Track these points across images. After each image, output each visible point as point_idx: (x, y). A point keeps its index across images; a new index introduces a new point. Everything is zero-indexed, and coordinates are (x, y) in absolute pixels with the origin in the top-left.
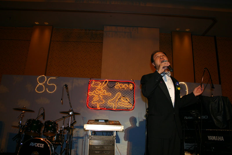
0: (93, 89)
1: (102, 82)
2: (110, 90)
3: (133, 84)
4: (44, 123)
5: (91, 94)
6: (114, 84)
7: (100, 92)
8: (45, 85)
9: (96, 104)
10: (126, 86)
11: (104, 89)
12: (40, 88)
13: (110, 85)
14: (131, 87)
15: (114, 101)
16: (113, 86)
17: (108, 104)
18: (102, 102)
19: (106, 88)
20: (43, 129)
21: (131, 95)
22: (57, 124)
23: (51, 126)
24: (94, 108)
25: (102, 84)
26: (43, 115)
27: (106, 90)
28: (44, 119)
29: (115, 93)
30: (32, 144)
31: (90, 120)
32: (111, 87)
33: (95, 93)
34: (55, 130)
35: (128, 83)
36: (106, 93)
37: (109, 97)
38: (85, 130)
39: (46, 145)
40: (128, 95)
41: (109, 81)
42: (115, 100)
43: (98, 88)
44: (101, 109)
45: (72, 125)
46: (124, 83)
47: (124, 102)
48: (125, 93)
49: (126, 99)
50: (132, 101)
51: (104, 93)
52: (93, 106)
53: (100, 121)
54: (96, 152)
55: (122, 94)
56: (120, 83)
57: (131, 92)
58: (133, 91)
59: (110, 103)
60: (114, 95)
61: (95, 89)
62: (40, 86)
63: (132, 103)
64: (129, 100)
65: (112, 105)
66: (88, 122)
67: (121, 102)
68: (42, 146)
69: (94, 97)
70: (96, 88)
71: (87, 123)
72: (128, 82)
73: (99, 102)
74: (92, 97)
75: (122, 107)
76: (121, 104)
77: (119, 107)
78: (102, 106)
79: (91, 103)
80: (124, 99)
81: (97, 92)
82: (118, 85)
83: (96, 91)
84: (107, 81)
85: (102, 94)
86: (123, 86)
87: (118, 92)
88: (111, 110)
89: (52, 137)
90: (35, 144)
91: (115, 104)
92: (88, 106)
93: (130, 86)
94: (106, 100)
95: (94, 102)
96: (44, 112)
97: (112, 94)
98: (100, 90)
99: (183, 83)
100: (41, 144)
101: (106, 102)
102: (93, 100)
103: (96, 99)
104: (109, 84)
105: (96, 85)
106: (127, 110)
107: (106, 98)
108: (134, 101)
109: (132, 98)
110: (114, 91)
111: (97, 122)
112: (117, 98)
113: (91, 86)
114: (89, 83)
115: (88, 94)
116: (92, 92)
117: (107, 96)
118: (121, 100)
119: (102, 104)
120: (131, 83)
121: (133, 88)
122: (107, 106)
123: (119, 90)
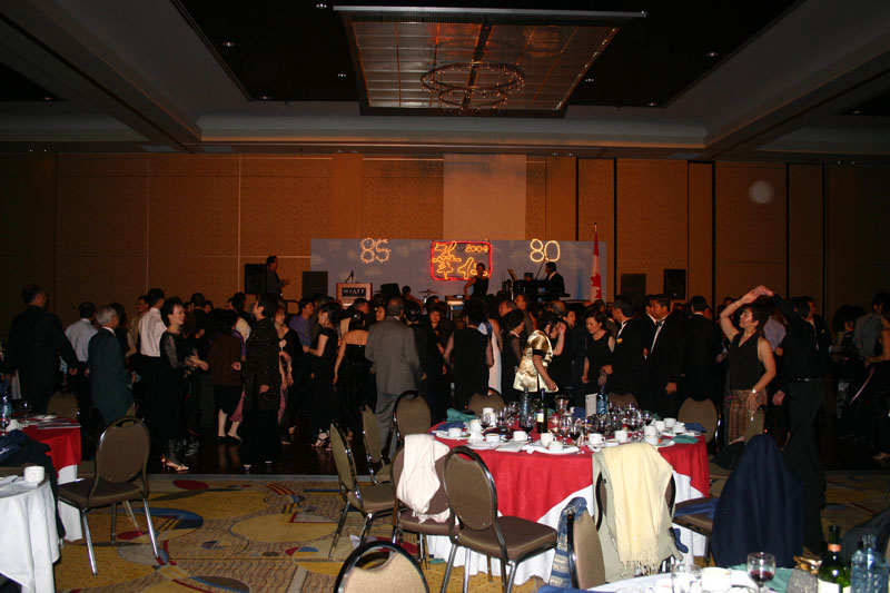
1: (447, 243)
2: (459, 255)
3: (488, 245)
5: (436, 261)
6: (465, 247)
7: (446, 258)
8: (374, 250)
9: (443, 273)
10: (479, 248)
11: (451, 253)
12: (368, 256)
13: (459, 248)
14: (486, 250)
15: (465, 269)
16: (463, 249)
17: (457, 272)
18: (450, 270)
24: (441, 277)
25: (449, 247)
27: (454, 254)
29: (466, 258)
32: (460, 251)
33: (440, 259)
35: (483, 245)
36: (455, 259)
37: (459, 264)
41: (457, 243)
42: (466, 267)
43: (444, 252)
44: (450, 279)
46: (476, 244)
48: (478, 257)
51: (452, 259)
52: (439, 275)
56: (471, 245)
57: (486, 256)
58: (488, 255)
59: (461, 272)
60: (464, 262)
62: (367, 252)
69: (440, 263)
70: (442, 253)
73: (447, 270)
74: (438, 264)
78: (450, 275)
79: (435, 272)
81: (443, 258)
82: (469, 248)
83: (441, 256)
84: (455, 243)
85: (449, 260)
86: (476, 248)
91: (466, 272)
92: (432, 275)
93: (485, 248)
94: (456, 267)
95: (439, 271)
97: (462, 259)
98: (446, 254)
99: (554, 242)
101: (455, 270)
103: (441, 267)
104: (457, 247)
105: (441, 248)
107: (455, 265)
111: (454, 298)
112: (467, 264)
113: (435, 250)
114: (432, 247)
115: (431, 261)
116: (436, 258)
117: (455, 262)
119: (450, 273)
120: (486, 245)
121: (489, 251)
122: (457, 275)
123: (471, 255)
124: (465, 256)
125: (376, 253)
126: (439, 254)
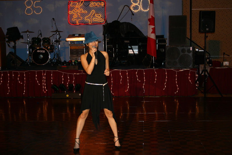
0: (72, 9)
1: (79, 2)
2: (86, 8)
3: (104, 2)
4: (42, 39)
5: (71, 13)
6: (89, 3)
9: (76, 21)
10: (98, 4)
11: (81, 7)
12: (29, 11)
13: (86, 4)
15: (89, 18)
16: (88, 4)
17: (85, 20)
18: (80, 19)
19: (82, 7)
20: (42, 43)
21: (103, 11)
22: (50, 39)
23: (47, 41)
24: (74, 24)
25: (79, 4)
26: (41, 34)
27: (82, 8)
28: (41, 37)
29: (90, 10)
30: (38, 51)
31: (70, 35)
32: (86, 6)
33: (74, 12)
34: (49, 43)
36: (83, 11)
37: (86, 14)
38: (66, 41)
39: (46, 51)
40: (100, 11)
41: (84, 1)
42: (90, 16)
43: (76, 7)
44: (80, 25)
45: (59, 39)
46: (96, 1)
47: (97, 18)
48: (98, 10)
49: (99, 15)
50: (104, 16)
51: (81, 11)
52: (73, 22)
53: (76, 35)
54: (74, 53)
55: (96, 11)
56: (93, 2)
57: (103, 9)
58: (104, 8)
59: (87, 19)
60: (89, 12)
61: (73, 9)
62: (28, 9)
63: (104, 18)
64: (101, 15)
65: (88, 21)
66: (69, 36)
67: (95, 17)
68: (44, 52)
69: (74, 15)
70: (75, 8)
71: (67, 37)
72: (100, 1)
73: (78, 19)
74: (72, 15)
75: (96, 22)
76: (95, 19)
77: (94, 22)
78: (80, 22)
79: (71, 20)
80: (97, 15)
81: (76, 11)
82: (92, 4)
83: (74, 10)
84: (82, 1)
85: (79, 12)
86: (96, 4)
87: (92, 9)
88: (87, 24)
89: (48, 47)
90: (40, 51)
91: (90, 20)
92: (69, 23)
93: (102, 3)
94: (84, 17)
95: (73, 19)
96: (41, 33)
97: (88, 11)
98: (78, 9)
100: (43, 51)
101: (83, 19)
102: (73, 17)
103: (75, 16)
104: (84, 3)
105: (74, 4)
106: (100, 23)
107: (83, 15)
108: (105, 16)
109: (104, 14)
110: (89, 9)
111: (74, 36)
112: (91, 14)
113: (70, 6)
114: (69, 4)
115: (68, 13)
116: (71, 11)
117: (83, 13)
118: (95, 16)
119: (80, 21)
120: (103, 1)
121: (104, 5)
122: (85, 22)
123: (93, 8)
124: (89, 10)
125: (34, 9)
126: (73, 8)
